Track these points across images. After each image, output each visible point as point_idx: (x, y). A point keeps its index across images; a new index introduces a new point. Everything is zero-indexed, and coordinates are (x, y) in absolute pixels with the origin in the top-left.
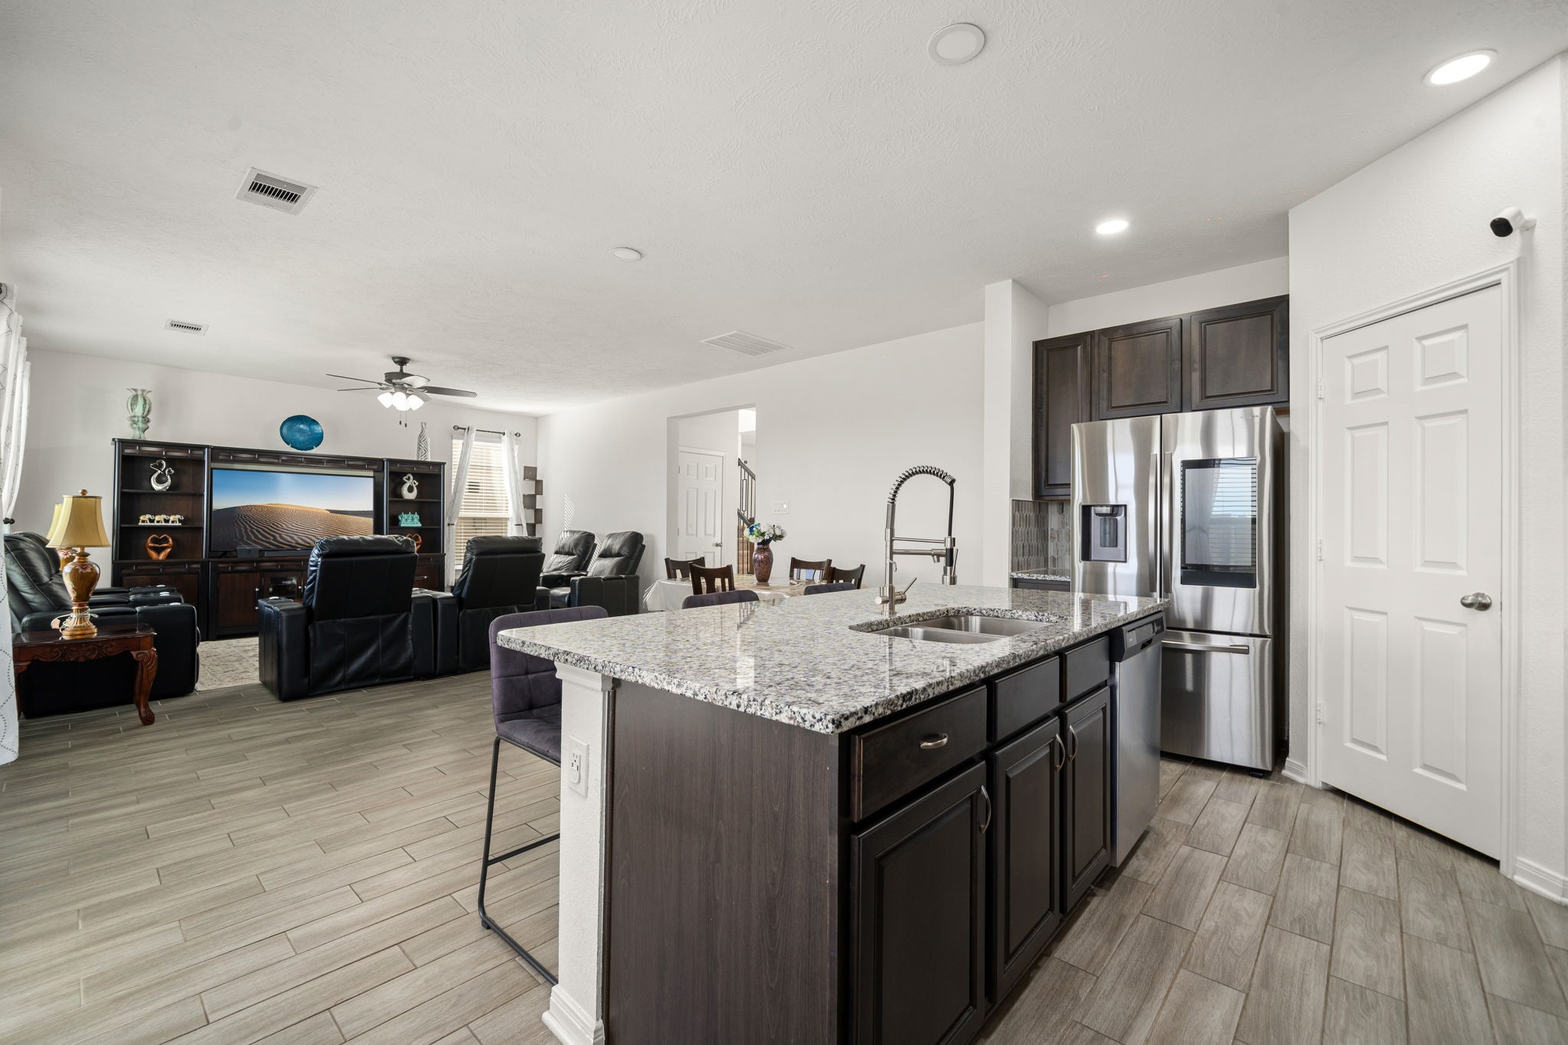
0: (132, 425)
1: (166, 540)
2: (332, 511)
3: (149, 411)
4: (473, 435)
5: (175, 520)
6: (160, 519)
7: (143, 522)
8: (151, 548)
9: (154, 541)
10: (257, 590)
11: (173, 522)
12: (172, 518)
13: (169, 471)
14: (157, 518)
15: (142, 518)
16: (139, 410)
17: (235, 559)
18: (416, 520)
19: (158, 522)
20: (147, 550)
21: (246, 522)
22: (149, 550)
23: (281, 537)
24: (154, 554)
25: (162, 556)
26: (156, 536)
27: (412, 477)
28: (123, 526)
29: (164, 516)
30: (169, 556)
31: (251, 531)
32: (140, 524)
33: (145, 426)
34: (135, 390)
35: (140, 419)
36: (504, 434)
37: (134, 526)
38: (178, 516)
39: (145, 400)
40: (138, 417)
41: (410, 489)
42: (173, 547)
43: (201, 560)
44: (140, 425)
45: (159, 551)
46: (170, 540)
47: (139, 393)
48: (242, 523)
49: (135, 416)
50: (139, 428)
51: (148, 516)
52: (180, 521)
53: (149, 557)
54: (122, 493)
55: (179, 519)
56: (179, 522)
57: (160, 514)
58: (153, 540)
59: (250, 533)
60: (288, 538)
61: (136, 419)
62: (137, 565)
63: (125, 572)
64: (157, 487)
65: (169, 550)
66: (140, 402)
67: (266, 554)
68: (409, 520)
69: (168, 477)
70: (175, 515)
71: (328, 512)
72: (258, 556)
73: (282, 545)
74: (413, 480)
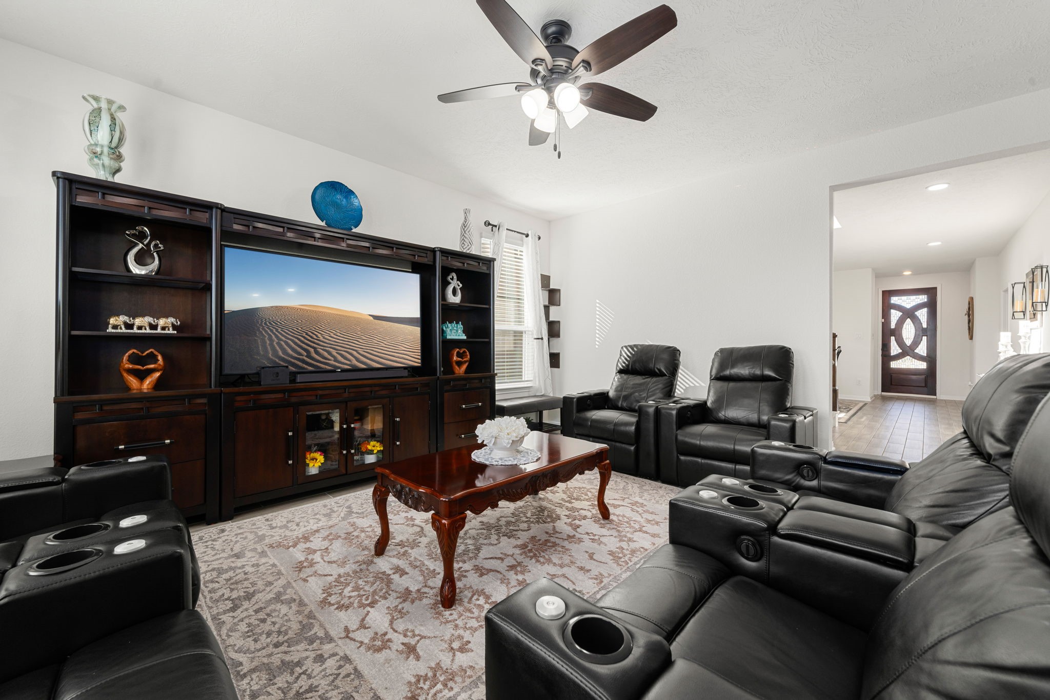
0: (91, 159)
1: (152, 358)
2: (376, 318)
3: (121, 140)
4: (504, 232)
5: (166, 324)
6: (142, 323)
7: (115, 327)
8: (131, 372)
9: (134, 359)
10: (290, 434)
11: (163, 328)
12: (162, 322)
13: (156, 246)
14: (138, 321)
15: (112, 321)
16: (103, 135)
17: (256, 388)
18: (460, 331)
19: (140, 328)
20: (122, 376)
21: (272, 331)
22: (125, 375)
23: (317, 352)
24: (133, 381)
25: (147, 384)
26: (135, 351)
27: (455, 277)
28: (74, 333)
29: (148, 319)
30: (158, 385)
31: (277, 343)
32: (110, 330)
33: (115, 165)
34: (96, 99)
35: (106, 150)
36: (527, 236)
37: (101, 333)
38: (171, 320)
39: (113, 119)
40: (102, 146)
41: (454, 293)
42: (164, 370)
43: (207, 390)
44: (106, 160)
45: (141, 376)
46: (160, 358)
47: (104, 105)
48: (266, 332)
49: (96, 145)
50: (103, 165)
51: (123, 318)
52: (174, 327)
53: (128, 389)
54: (72, 273)
55: (173, 325)
56: (174, 329)
57: (143, 316)
58: (132, 359)
59: (276, 346)
60: (326, 354)
61: (98, 150)
62: (102, 403)
63: (80, 416)
64: (137, 270)
65: (157, 374)
66: (105, 122)
67: (299, 378)
68: (455, 332)
69: (155, 254)
70: (167, 317)
71: (371, 318)
72: (288, 382)
73: (318, 364)
74: (457, 280)
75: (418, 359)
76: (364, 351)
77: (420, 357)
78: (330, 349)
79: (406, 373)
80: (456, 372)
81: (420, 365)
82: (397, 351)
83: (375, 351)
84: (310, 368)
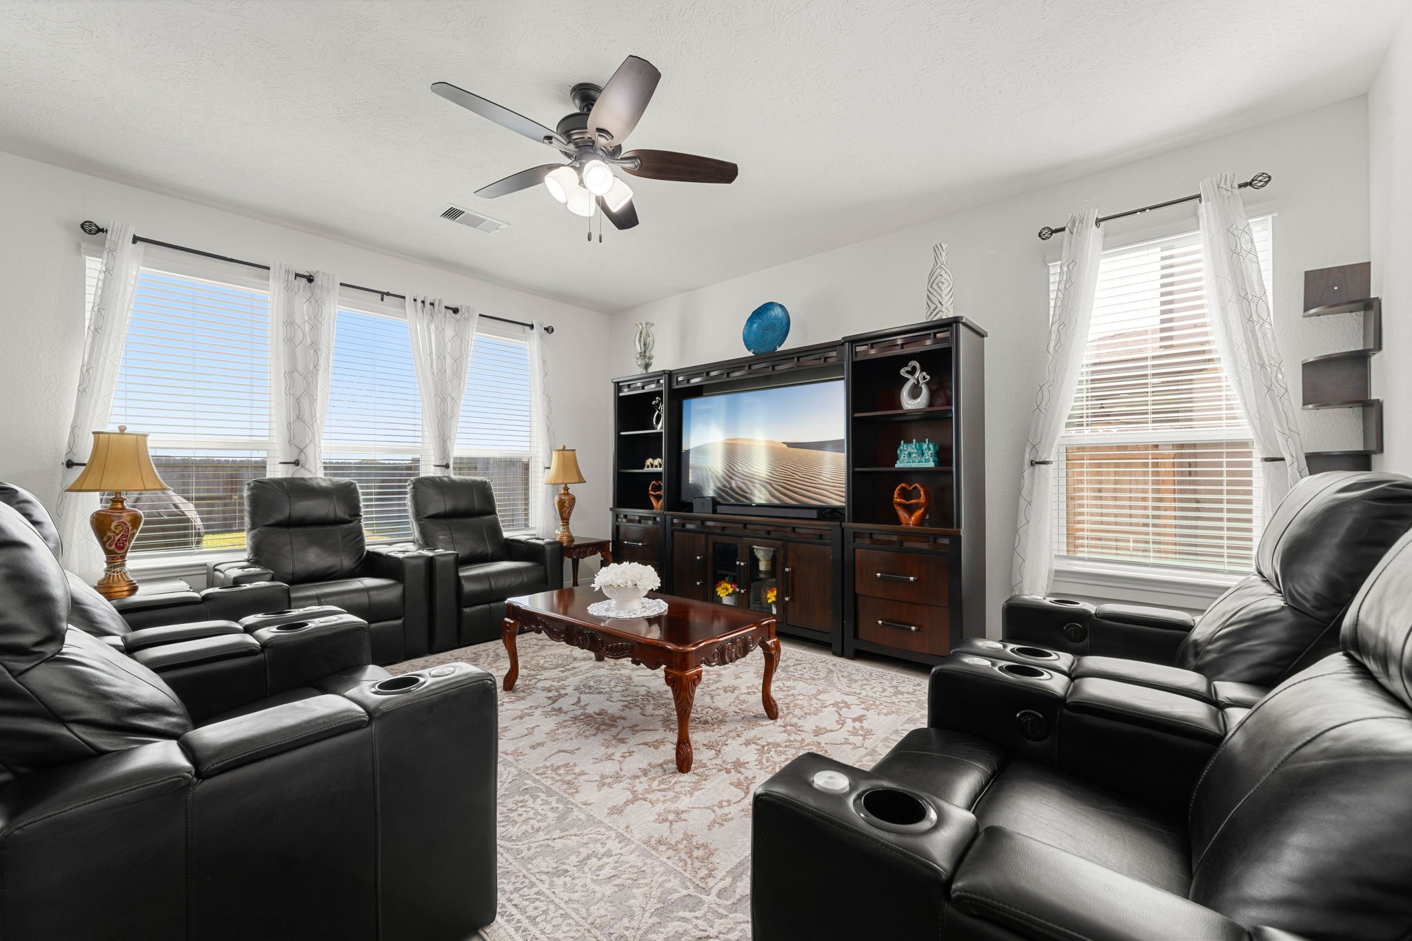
6: (656, 463)
7: (648, 466)
8: (652, 496)
10: (698, 558)
15: (647, 462)
18: (927, 455)
24: (654, 502)
26: (654, 482)
27: (918, 367)
28: (621, 470)
29: (658, 460)
36: (1201, 199)
41: (915, 393)
51: (650, 460)
58: (652, 487)
64: (657, 427)
67: (719, 510)
68: (915, 456)
71: (785, 446)
72: (711, 512)
73: (737, 496)
74: (922, 371)
75: (841, 496)
76: (778, 485)
77: (844, 494)
78: (748, 482)
79: (814, 514)
80: (903, 520)
81: (844, 504)
82: (813, 485)
83: (789, 485)
84: (732, 501)
